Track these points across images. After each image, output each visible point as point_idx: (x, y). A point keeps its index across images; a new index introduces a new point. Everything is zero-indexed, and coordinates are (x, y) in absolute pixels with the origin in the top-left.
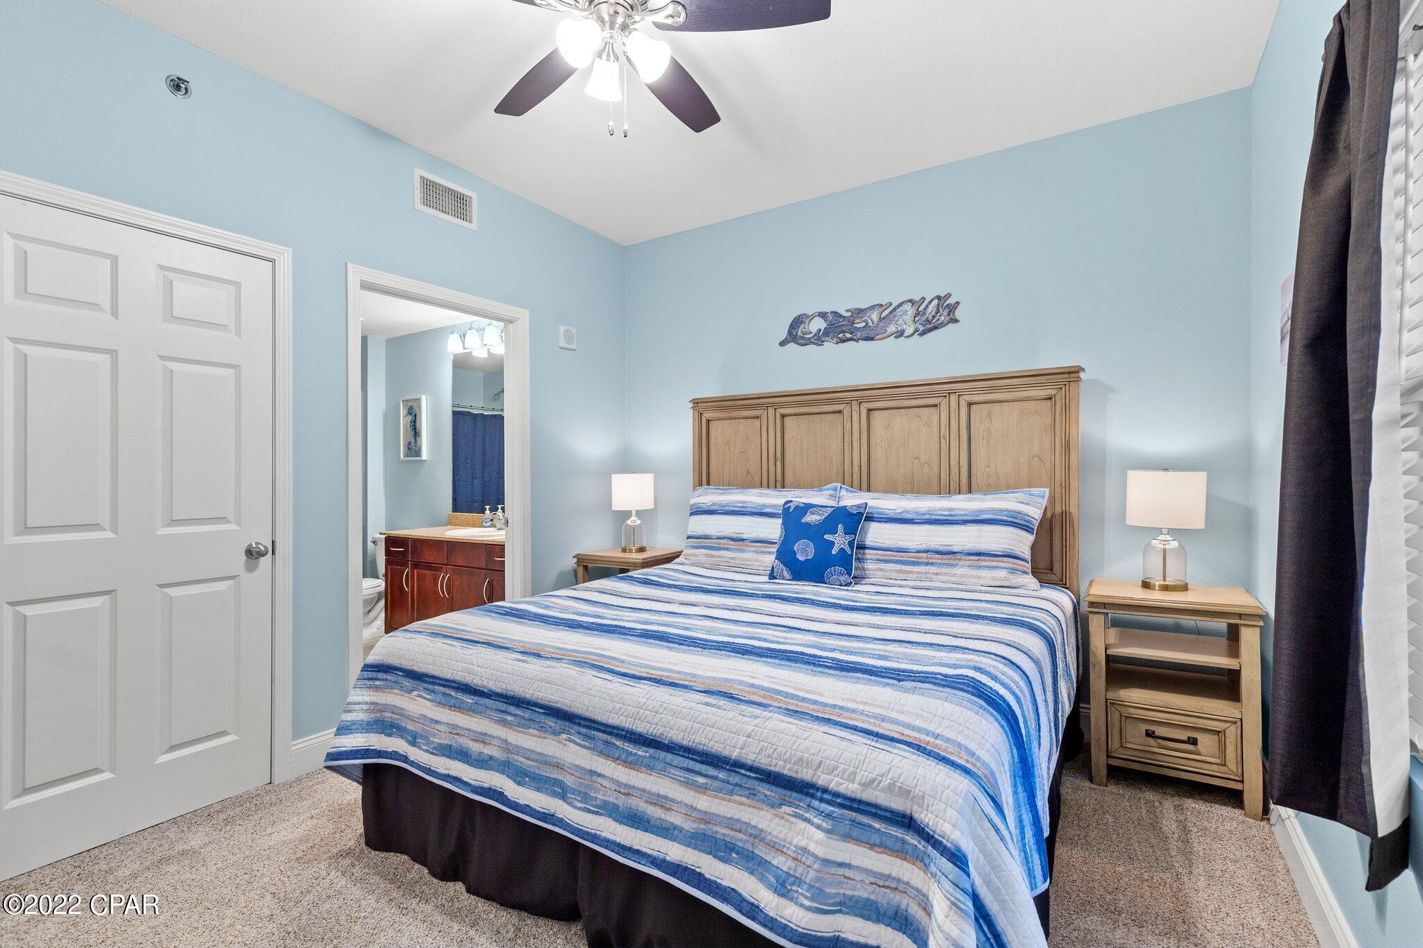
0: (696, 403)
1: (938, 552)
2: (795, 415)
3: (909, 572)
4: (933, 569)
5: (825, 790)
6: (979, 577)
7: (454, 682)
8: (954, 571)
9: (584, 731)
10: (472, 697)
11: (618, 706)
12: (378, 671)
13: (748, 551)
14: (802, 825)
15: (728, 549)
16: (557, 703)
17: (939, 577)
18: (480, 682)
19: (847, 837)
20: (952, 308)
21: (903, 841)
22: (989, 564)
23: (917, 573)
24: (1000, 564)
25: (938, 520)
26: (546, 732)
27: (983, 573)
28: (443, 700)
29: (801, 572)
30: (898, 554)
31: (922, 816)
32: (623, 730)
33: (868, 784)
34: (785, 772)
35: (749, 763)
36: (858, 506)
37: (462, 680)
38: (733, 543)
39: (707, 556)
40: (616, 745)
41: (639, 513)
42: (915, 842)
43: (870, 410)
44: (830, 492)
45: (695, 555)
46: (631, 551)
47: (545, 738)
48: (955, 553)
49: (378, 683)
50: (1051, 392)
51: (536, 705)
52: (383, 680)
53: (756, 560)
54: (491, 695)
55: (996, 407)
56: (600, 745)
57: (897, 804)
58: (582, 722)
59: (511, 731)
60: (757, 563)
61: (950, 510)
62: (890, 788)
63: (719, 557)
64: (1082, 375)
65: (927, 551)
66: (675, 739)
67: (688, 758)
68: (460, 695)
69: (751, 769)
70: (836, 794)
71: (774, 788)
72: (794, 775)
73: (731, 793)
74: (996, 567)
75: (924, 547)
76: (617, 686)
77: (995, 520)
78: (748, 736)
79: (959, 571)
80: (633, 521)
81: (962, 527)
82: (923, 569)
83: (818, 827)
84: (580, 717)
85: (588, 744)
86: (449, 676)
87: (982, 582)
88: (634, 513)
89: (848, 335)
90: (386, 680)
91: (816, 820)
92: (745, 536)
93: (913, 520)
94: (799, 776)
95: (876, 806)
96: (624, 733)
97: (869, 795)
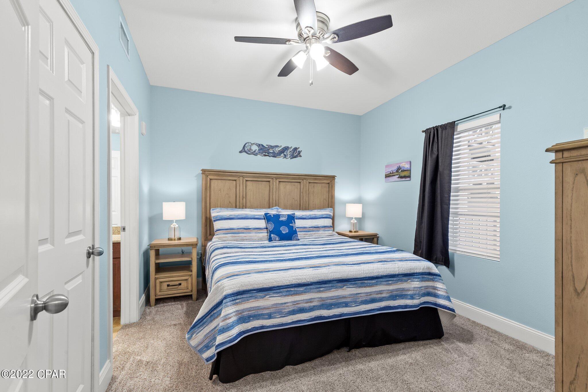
0: (204, 171)
1: (315, 227)
2: (252, 181)
3: (307, 234)
4: (314, 233)
5: (417, 273)
6: (325, 234)
7: (292, 285)
8: (319, 232)
9: (353, 282)
10: (303, 287)
11: (362, 272)
12: (237, 295)
13: (252, 233)
14: (413, 282)
15: (243, 233)
16: (341, 277)
17: (315, 235)
18: (306, 281)
19: (422, 281)
20: (300, 152)
21: (428, 278)
22: (328, 229)
23: (309, 234)
24: (330, 229)
25: (313, 218)
26: (338, 288)
27: (326, 232)
28: (288, 293)
29: (283, 237)
30: (305, 229)
31: (432, 271)
32: (367, 277)
33: (423, 269)
34: (408, 273)
35: (401, 273)
36: (292, 214)
37: (296, 283)
38: (245, 230)
39: (232, 236)
40: (365, 282)
41: (177, 221)
42: (430, 277)
43: (279, 182)
44: (276, 210)
45: (226, 237)
46: (175, 240)
47: (338, 290)
48: (319, 227)
49: (237, 301)
50: (329, 182)
51: (333, 281)
52: (240, 298)
53: (256, 236)
54: (312, 284)
55: (316, 184)
56: (360, 285)
57: (427, 271)
58: (352, 280)
59: (323, 293)
60: (256, 237)
61: (315, 215)
62: (427, 269)
63: (239, 236)
64: (336, 178)
65: (312, 227)
66: (382, 275)
67: (386, 278)
68: (296, 289)
69: (401, 275)
70: (419, 273)
71: (407, 277)
72: (410, 273)
73: (397, 282)
74: (330, 230)
75: (311, 226)
76: (356, 267)
77: (327, 217)
78: (398, 268)
79: (320, 232)
80: (175, 225)
81: (319, 220)
82: (311, 233)
83: (417, 281)
84: (351, 279)
85: (355, 286)
86: (288, 284)
87: (326, 235)
88: (174, 221)
89: (267, 154)
90: (243, 298)
91: (416, 280)
92: (250, 227)
93: (306, 218)
94: (411, 272)
95: (425, 273)
96: (367, 278)
97: (424, 271)
